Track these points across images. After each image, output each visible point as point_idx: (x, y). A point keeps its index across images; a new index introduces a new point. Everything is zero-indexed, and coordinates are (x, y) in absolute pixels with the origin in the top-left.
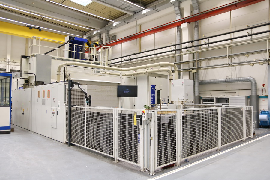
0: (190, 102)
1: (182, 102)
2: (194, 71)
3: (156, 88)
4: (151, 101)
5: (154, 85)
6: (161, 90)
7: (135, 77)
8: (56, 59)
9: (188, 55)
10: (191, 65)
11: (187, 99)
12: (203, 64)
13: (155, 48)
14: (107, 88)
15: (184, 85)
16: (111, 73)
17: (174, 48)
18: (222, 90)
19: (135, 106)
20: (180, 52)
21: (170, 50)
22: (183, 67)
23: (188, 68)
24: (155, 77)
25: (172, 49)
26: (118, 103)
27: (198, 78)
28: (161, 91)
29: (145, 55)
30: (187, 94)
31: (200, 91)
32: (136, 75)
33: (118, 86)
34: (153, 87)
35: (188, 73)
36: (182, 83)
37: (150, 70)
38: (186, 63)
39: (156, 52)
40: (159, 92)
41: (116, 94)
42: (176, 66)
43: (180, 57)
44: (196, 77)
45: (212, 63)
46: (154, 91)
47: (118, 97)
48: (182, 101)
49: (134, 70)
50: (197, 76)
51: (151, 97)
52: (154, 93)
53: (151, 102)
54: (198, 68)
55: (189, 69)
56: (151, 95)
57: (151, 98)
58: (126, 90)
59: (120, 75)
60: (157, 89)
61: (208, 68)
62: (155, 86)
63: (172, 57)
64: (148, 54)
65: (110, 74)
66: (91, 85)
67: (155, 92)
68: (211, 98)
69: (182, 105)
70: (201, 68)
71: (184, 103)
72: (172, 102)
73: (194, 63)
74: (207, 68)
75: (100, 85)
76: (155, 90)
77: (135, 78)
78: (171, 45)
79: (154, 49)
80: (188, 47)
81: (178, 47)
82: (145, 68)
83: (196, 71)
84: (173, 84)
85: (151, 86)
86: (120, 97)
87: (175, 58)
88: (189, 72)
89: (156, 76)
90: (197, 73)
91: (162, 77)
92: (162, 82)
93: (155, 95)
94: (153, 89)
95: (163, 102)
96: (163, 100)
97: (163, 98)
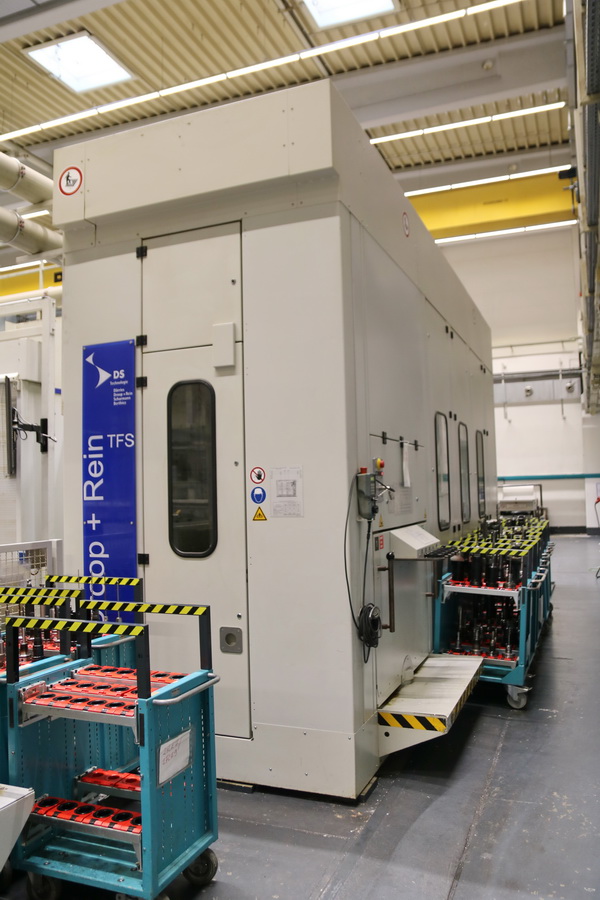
3: (146, 364)
4: (89, 509)
5: (124, 333)
6: (224, 370)
24: (142, 253)
28: (220, 385)
46: (119, 399)
51: (86, 462)
53: (87, 517)
56: (86, 451)
57: (86, 477)
60: (160, 372)
62: (142, 341)
67: (130, 407)
76: (142, 382)
85: (87, 351)
89: (152, 234)
91: (241, 221)
92: (238, 282)
93: (134, 439)
94: (111, 379)
95: (260, 516)
96: (259, 499)
97: (257, 471)
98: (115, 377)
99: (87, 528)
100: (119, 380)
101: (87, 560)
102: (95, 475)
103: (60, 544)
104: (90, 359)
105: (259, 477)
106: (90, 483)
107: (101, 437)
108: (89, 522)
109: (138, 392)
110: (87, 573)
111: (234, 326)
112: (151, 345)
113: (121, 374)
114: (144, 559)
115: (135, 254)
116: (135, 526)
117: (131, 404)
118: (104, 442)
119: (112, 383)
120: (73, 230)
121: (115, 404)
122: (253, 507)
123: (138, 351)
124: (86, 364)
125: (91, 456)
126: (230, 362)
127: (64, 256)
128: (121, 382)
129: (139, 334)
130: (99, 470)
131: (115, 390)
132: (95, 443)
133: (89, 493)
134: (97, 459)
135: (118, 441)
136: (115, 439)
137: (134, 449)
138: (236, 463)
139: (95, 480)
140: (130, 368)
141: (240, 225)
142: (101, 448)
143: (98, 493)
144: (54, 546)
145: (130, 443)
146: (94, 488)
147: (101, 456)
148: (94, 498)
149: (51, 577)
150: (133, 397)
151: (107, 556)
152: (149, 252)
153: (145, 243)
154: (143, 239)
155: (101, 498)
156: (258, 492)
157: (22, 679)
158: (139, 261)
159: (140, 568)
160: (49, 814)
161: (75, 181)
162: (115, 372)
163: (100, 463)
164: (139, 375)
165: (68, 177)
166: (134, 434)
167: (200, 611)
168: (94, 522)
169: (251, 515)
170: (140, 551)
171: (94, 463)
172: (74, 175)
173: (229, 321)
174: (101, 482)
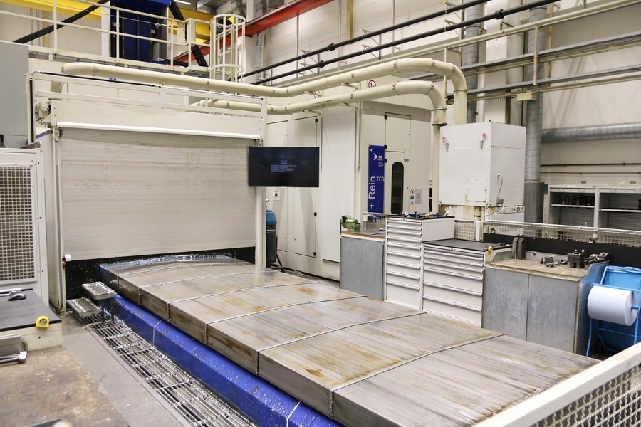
0: (509, 210)
1: (477, 210)
2: (527, 96)
3: (387, 155)
4: (370, 201)
5: (380, 144)
6: (406, 161)
7: (319, 118)
8: (51, 57)
9: (504, 40)
10: (515, 76)
11: (500, 202)
12: (559, 69)
13: (397, 23)
14: (210, 156)
15: (487, 145)
16: (231, 103)
17: (455, 18)
18: (624, 164)
19: (315, 214)
20: (476, 32)
21: (445, 25)
22: (486, 83)
23: (503, 85)
24: (386, 117)
25: (449, 22)
26: (254, 208)
27: (539, 120)
28: (404, 164)
29: (362, 49)
30: (498, 181)
31: (541, 166)
32: (320, 111)
33: (251, 148)
34: (377, 152)
35: (504, 101)
36: (481, 138)
37: (365, 90)
38: (498, 68)
39: (399, 35)
40: (398, 168)
41: (244, 175)
42: (458, 75)
43: (475, 49)
44: (532, 118)
45: (594, 64)
46: (380, 166)
47: (253, 188)
48: (480, 208)
49: (311, 91)
50: (533, 112)
51: (369, 186)
52: (381, 172)
53: (369, 204)
54: (540, 85)
55: (508, 90)
56: (369, 181)
57: (369, 191)
58: (280, 164)
59: (259, 110)
60: (391, 158)
61: (577, 82)
62: (386, 147)
63: (451, 49)
64: (371, 42)
65: (228, 107)
66: (144, 144)
67: (383, 168)
68: (582, 191)
69: (478, 224)
70: (553, 85)
71: (487, 216)
72: (442, 207)
73: (523, 67)
74: (573, 82)
75: (180, 147)
76: (386, 161)
77: (316, 120)
78: (445, 8)
79: (391, 25)
80: (505, 9)
81: (470, 14)
82: (347, 84)
83: (533, 94)
84: (448, 141)
85: (371, 147)
86: (259, 189)
87: (461, 53)
88: (508, 100)
89: (389, 112)
90: (535, 104)
91: (411, 116)
92: (410, 135)
94: (378, 158)
95: (412, 203)
96: (412, 198)
97: (412, 190)
99: (369, 208)
102: (373, 190)
104: (371, 150)
105: (413, 192)
106: (371, 193)
107: (374, 177)
108: (370, 206)
109: (385, 163)
111: (409, 148)
112: (388, 149)
113: (380, 157)
115: (384, 117)
118: (376, 179)
119: (378, 160)
122: (411, 200)
123: (385, 150)
124: (370, 152)
125: (371, 184)
126: (408, 158)
128: (381, 160)
129: (385, 145)
130: (374, 188)
131: (379, 162)
132: (373, 179)
134: (373, 185)
136: (379, 178)
137: (384, 182)
138: (408, 188)
139: (373, 192)
140: (383, 155)
142: (374, 181)
145: (383, 180)
146: (372, 195)
147: (374, 183)
148: (372, 198)
150: (384, 165)
152: (389, 118)
153: (387, 115)
154: (386, 113)
155: (374, 198)
156: (412, 196)
158: (385, 120)
164: (385, 158)
165: (371, 84)
166: (384, 177)
168: (372, 206)
169: (410, 203)
173: (408, 146)
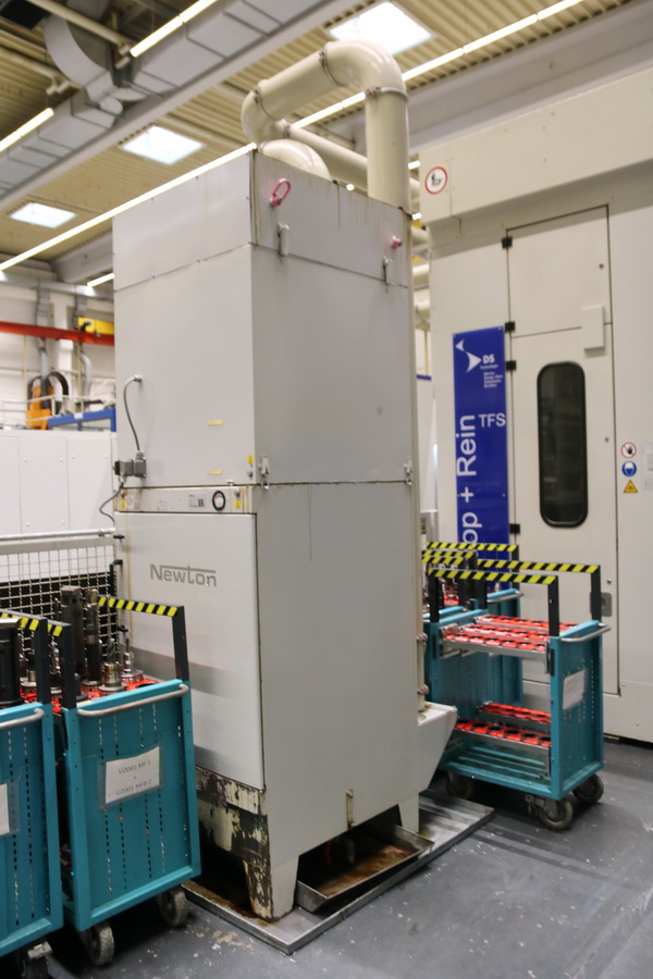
3: (514, 348)
4: (462, 483)
5: (494, 320)
6: (593, 352)
24: (507, 243)
28: (587, 363)
46: (490, 381)
51: (459, 441)
52: (497, 401)
53: (460, 490)
56: (458, 430)
57: (459, 454)
60: (529, 357)
62: (510, 327)
67: (502, 388)
76: (512, 366)
85: (457, 338)
89: (517, 224)
91: (607, 206)
92: (607, 266)
93: (505, 419)
94: (482, 363)
95: (631, 489)
96: (629, 472)
97: (628, 446)
98: (485, 362)
99: (461, 500)
100: (489, 364)
101: (461, 529)
102: (468, 452)
103: (436, 514)
104: (460, 346)
105: (630, 452)
106: (462, 459)
107: (472, 417)
108: (463, 495)
109: (508, 375)
110: (461, 540)
111: (604, 309)
112: (519, 329)
113: (489, 359)
114: (516, 529)
115: (500, 245)
116: (506, 499)
117: (502, 386)
118: (477, 422)
119: (482, 367)
120: (438, 227)
121: (486, 386)
122: (623, 480)
123: (507, 336)
124: (456, 351)
125: (463, 435)
126: (600, 344)
127: (430, 250)
128: (491, 367)
129: (507, 320)
130: (471, 446)
131: (486, 374)
132: (466, 423)
133: (462, 468)
134: (469, 438)
135: (490, 420)
136: (486, 419)
137: (504, 429)
138: (607, 440)
139: (468, 457)
140: (499, 351)
141: (607, 210)
142: (472, 428)
143: (470, 469)
144: (432, 517)
145: (500, 422)
146: (467, 464)
147: (473, 434)
148: (467, 473)
149: (431, 543)
150: (503, 380)
151: (480, 526)
152: (514, 242)
153: (510, 234)
154: (508, 230)
155: (473, 473)
156: (629, 466)
157: (441, 621)
158: (504, 251)
159: (511, 537)
160: (468, 730)
161: (440, 181)
162: (485, 357)
163: (473, 442)
164: (508, 358)
165: (433, 178)
166: (505, 413)
167: (592, 569)
168: (467, 495)
169: (621, 487)
170: (512, 521)
171: (467, 441)
172: (439, 174)
173: (598, 305)
174: (473, 459)
